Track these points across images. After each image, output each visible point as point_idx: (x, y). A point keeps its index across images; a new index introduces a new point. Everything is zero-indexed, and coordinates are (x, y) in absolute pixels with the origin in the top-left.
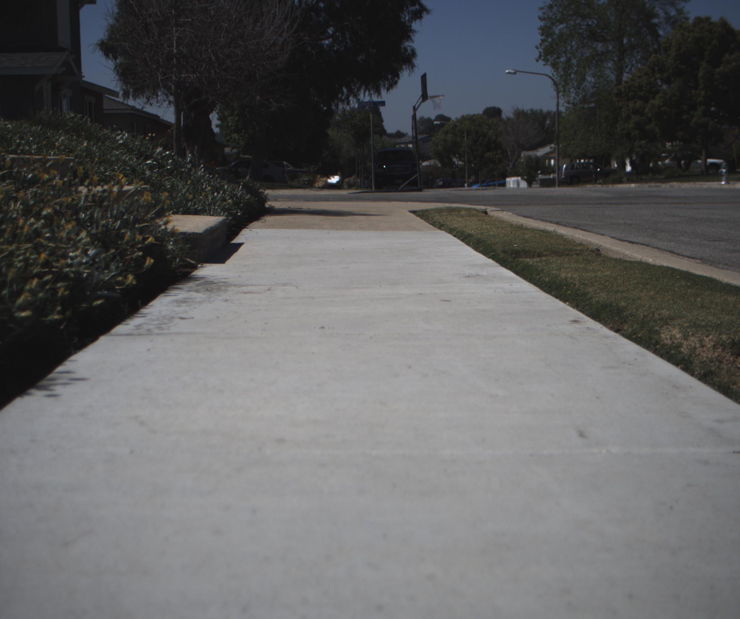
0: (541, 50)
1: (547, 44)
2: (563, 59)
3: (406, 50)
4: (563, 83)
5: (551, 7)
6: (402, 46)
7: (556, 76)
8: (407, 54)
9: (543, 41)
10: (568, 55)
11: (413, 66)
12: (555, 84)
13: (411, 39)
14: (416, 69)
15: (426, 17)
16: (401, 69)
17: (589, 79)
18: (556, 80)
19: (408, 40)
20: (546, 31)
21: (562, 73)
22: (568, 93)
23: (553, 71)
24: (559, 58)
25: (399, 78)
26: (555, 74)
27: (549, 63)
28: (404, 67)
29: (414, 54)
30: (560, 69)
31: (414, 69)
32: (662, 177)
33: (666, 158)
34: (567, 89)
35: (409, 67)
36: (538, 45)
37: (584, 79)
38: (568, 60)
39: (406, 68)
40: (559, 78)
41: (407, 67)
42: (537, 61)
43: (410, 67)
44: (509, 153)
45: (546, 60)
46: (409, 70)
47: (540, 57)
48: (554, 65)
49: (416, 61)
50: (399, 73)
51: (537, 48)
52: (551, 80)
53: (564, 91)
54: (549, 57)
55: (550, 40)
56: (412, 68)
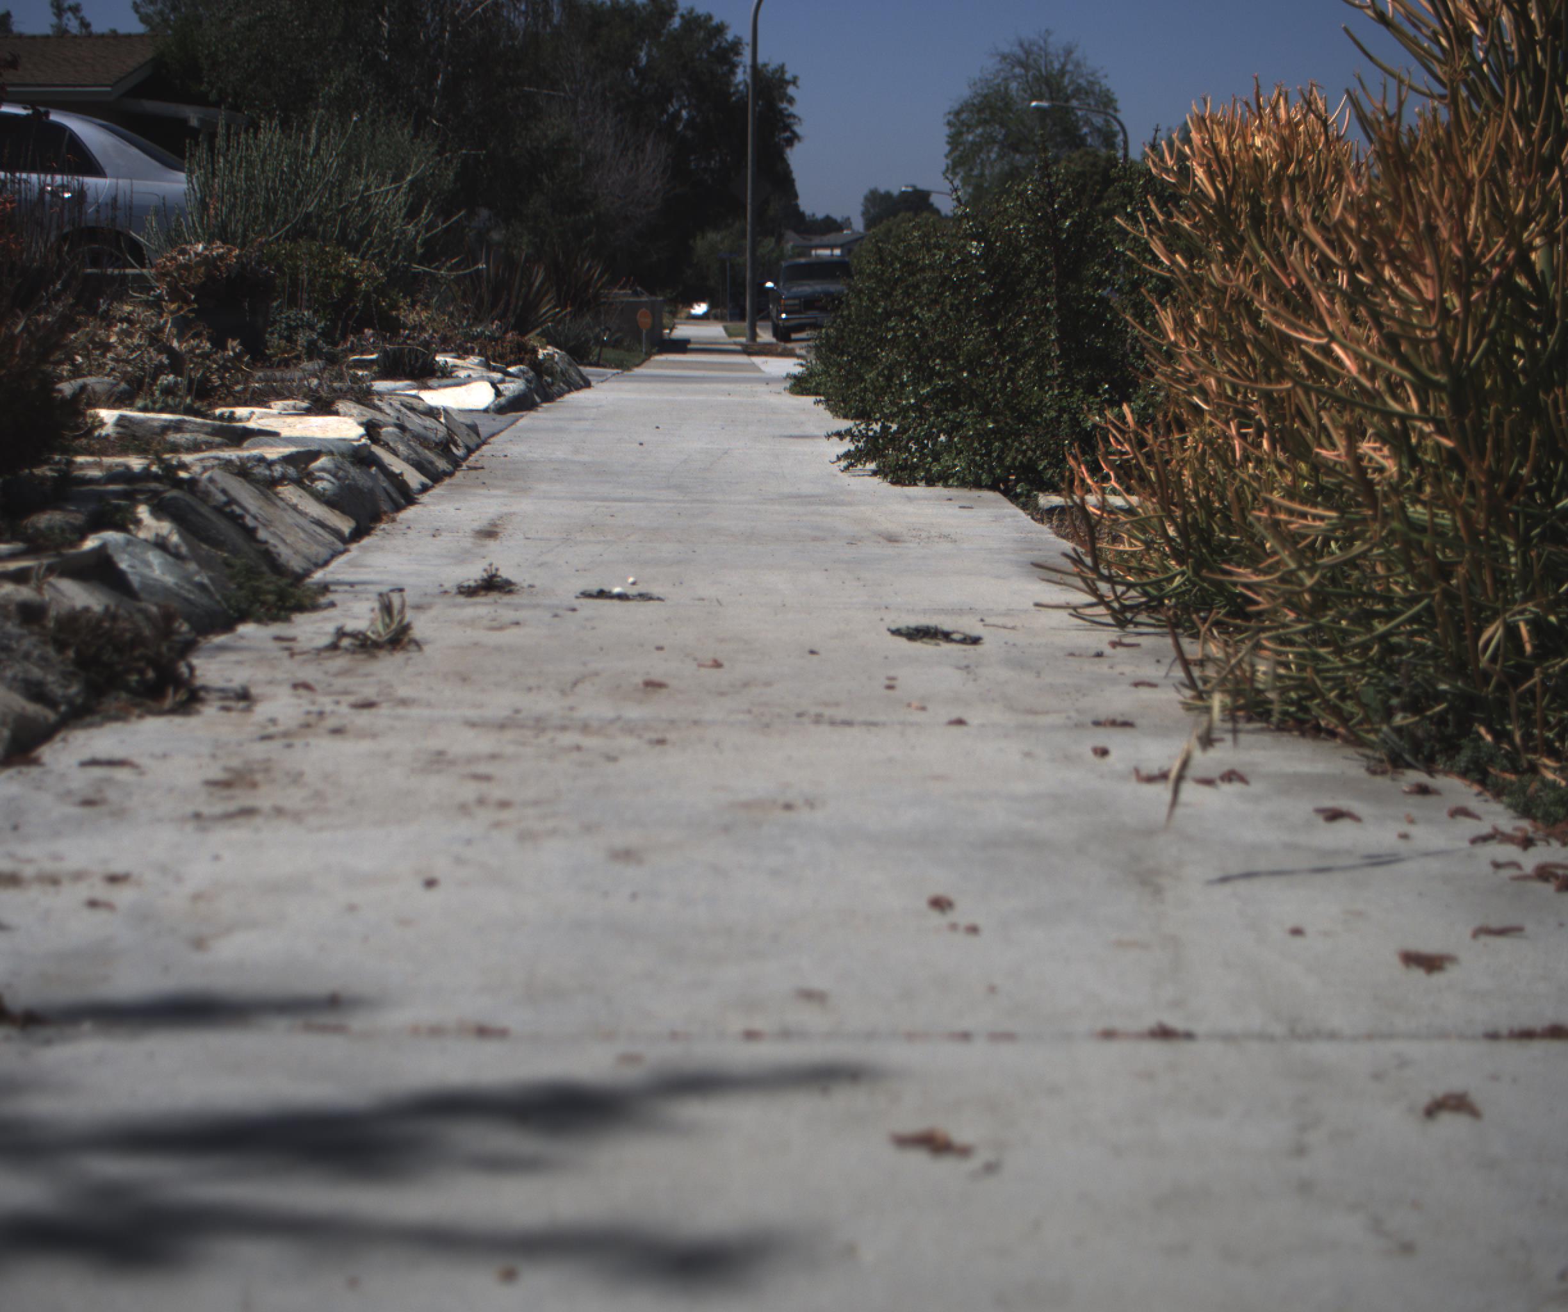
0: (949, 162)
1: (957, 153)
2: (976, 172)
5: (957, 114)
9: (950, 152)
15: (797, 146)
20: (954, 141)
24: (971, 169)
36: (946, 154)
38: (982, 175)
45: (955, 174)
47: (947, 169)
51: (945, 158)
54: (958, 170)
55: (961, 148)
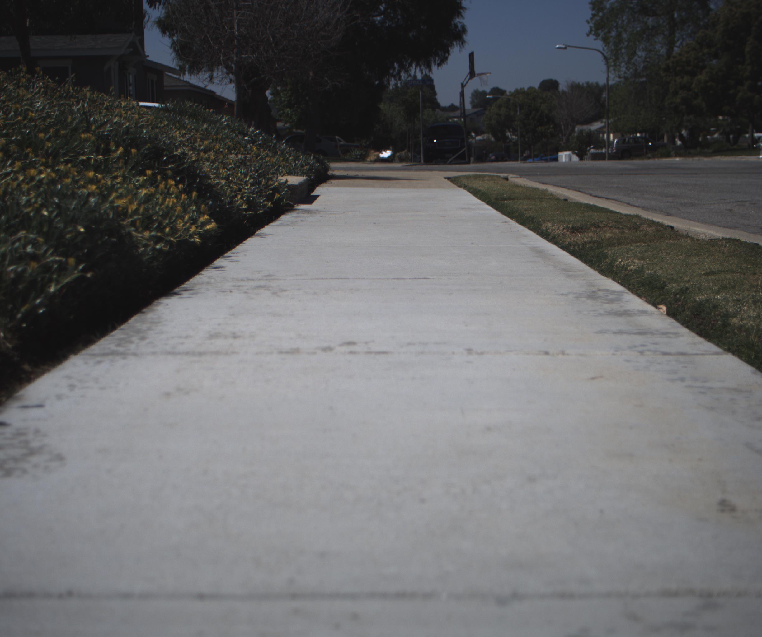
0: (592, 25)
1: (597, 18)
2: (613, 34)
3: (456, 26)
4: (614, 58)
6: (453, 23)
7: (606, 51)
8: (457, 30)
9: (594, 15)
10: (619, 29)
11: (463, 42)
12: (605, 58)
13: (462, 16)
14: (466, 45)
16: (451, 45)
17: (639, 53)
18: (606, 55)
19: (458, 17)
21: (613, 48)
22: (619, 67)
23: (604, 45)
24: (609, 32)
25: (449, 54)
26: (605, 48)
27: (600, 37)
28: (455, 43)
29: (464, 30)
30: (611, 44)
31: (464, 45)
32: (711, 151)
33: (714, 132)
34: (618, 63)
35: (459, 43)
36: (589, 19)
37: (634, 53)
38: (619, 35)
39: (456, 44)
40: (609, 53)
41: (458, 43)
42: (588, 35)
43: (461, 43)
44: (563, 127)
45: (597, 35)
46: (460, 47)
47: (591, 31)
48: (605, 40)
49: (465, 37)
50: (450, 49)
51: (588, 22)
52: (600, 55)
53: (615, 65)
54: (600, 32)
55: (601, 14)
56: (462, 44)
